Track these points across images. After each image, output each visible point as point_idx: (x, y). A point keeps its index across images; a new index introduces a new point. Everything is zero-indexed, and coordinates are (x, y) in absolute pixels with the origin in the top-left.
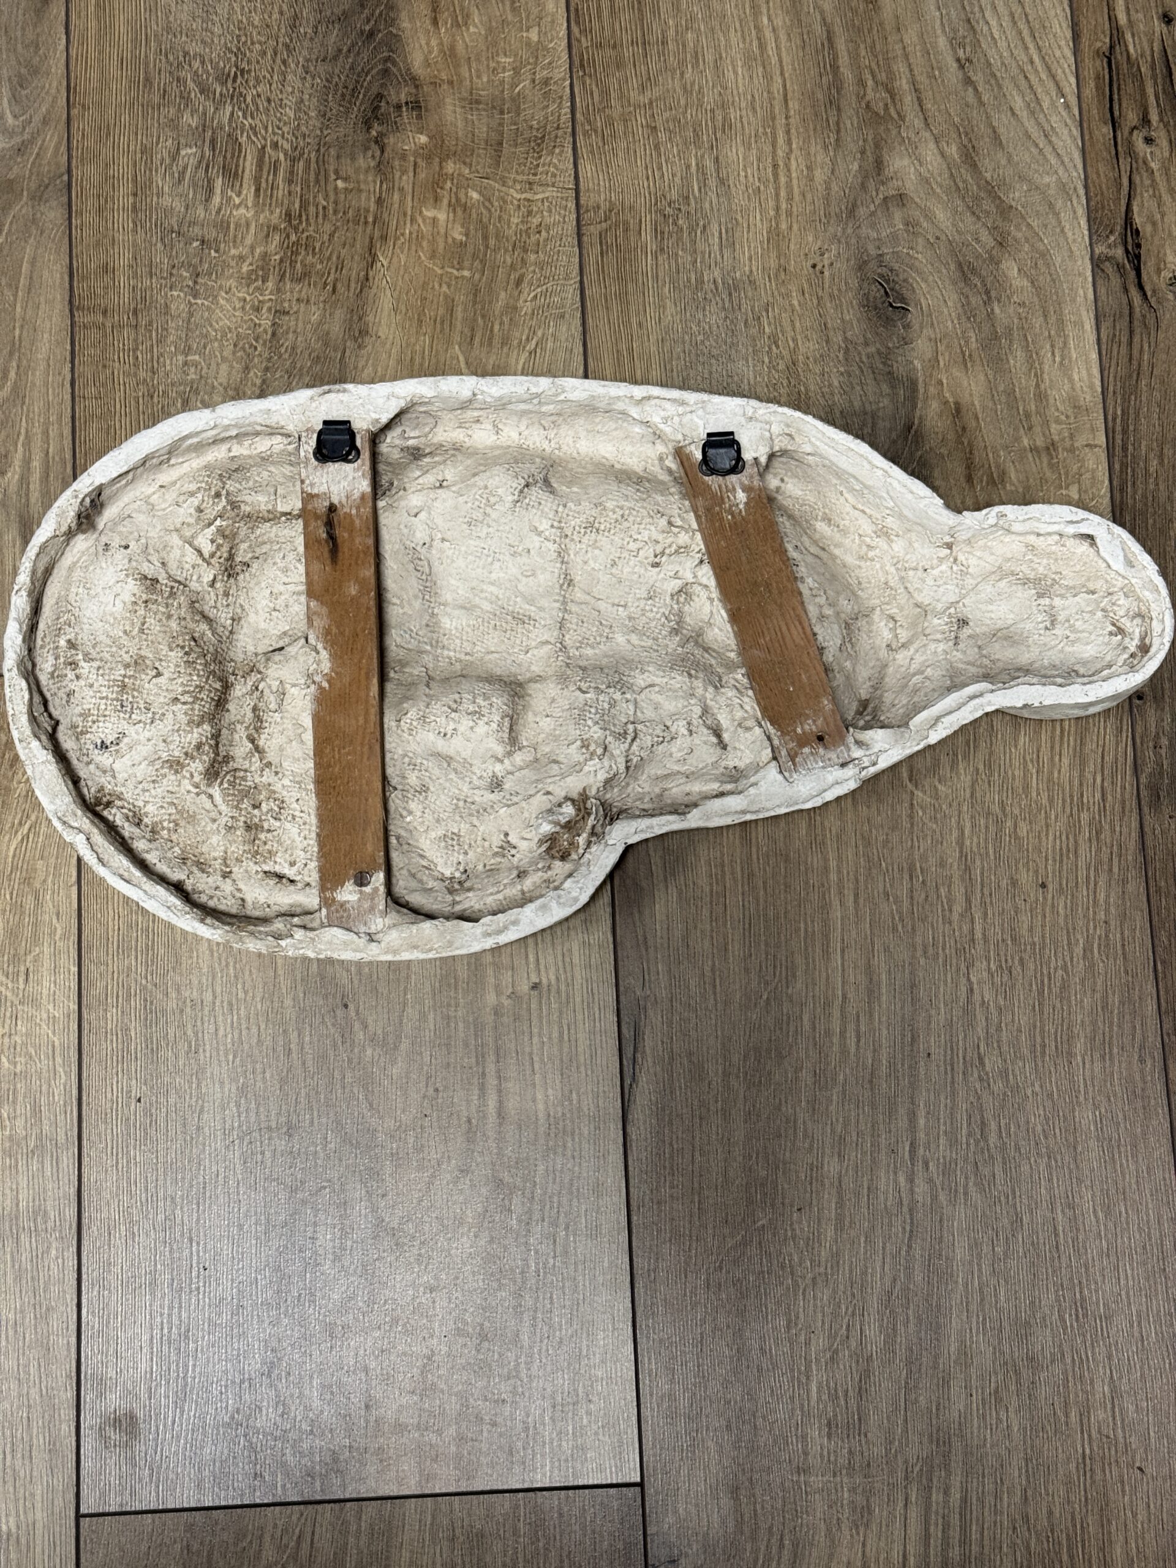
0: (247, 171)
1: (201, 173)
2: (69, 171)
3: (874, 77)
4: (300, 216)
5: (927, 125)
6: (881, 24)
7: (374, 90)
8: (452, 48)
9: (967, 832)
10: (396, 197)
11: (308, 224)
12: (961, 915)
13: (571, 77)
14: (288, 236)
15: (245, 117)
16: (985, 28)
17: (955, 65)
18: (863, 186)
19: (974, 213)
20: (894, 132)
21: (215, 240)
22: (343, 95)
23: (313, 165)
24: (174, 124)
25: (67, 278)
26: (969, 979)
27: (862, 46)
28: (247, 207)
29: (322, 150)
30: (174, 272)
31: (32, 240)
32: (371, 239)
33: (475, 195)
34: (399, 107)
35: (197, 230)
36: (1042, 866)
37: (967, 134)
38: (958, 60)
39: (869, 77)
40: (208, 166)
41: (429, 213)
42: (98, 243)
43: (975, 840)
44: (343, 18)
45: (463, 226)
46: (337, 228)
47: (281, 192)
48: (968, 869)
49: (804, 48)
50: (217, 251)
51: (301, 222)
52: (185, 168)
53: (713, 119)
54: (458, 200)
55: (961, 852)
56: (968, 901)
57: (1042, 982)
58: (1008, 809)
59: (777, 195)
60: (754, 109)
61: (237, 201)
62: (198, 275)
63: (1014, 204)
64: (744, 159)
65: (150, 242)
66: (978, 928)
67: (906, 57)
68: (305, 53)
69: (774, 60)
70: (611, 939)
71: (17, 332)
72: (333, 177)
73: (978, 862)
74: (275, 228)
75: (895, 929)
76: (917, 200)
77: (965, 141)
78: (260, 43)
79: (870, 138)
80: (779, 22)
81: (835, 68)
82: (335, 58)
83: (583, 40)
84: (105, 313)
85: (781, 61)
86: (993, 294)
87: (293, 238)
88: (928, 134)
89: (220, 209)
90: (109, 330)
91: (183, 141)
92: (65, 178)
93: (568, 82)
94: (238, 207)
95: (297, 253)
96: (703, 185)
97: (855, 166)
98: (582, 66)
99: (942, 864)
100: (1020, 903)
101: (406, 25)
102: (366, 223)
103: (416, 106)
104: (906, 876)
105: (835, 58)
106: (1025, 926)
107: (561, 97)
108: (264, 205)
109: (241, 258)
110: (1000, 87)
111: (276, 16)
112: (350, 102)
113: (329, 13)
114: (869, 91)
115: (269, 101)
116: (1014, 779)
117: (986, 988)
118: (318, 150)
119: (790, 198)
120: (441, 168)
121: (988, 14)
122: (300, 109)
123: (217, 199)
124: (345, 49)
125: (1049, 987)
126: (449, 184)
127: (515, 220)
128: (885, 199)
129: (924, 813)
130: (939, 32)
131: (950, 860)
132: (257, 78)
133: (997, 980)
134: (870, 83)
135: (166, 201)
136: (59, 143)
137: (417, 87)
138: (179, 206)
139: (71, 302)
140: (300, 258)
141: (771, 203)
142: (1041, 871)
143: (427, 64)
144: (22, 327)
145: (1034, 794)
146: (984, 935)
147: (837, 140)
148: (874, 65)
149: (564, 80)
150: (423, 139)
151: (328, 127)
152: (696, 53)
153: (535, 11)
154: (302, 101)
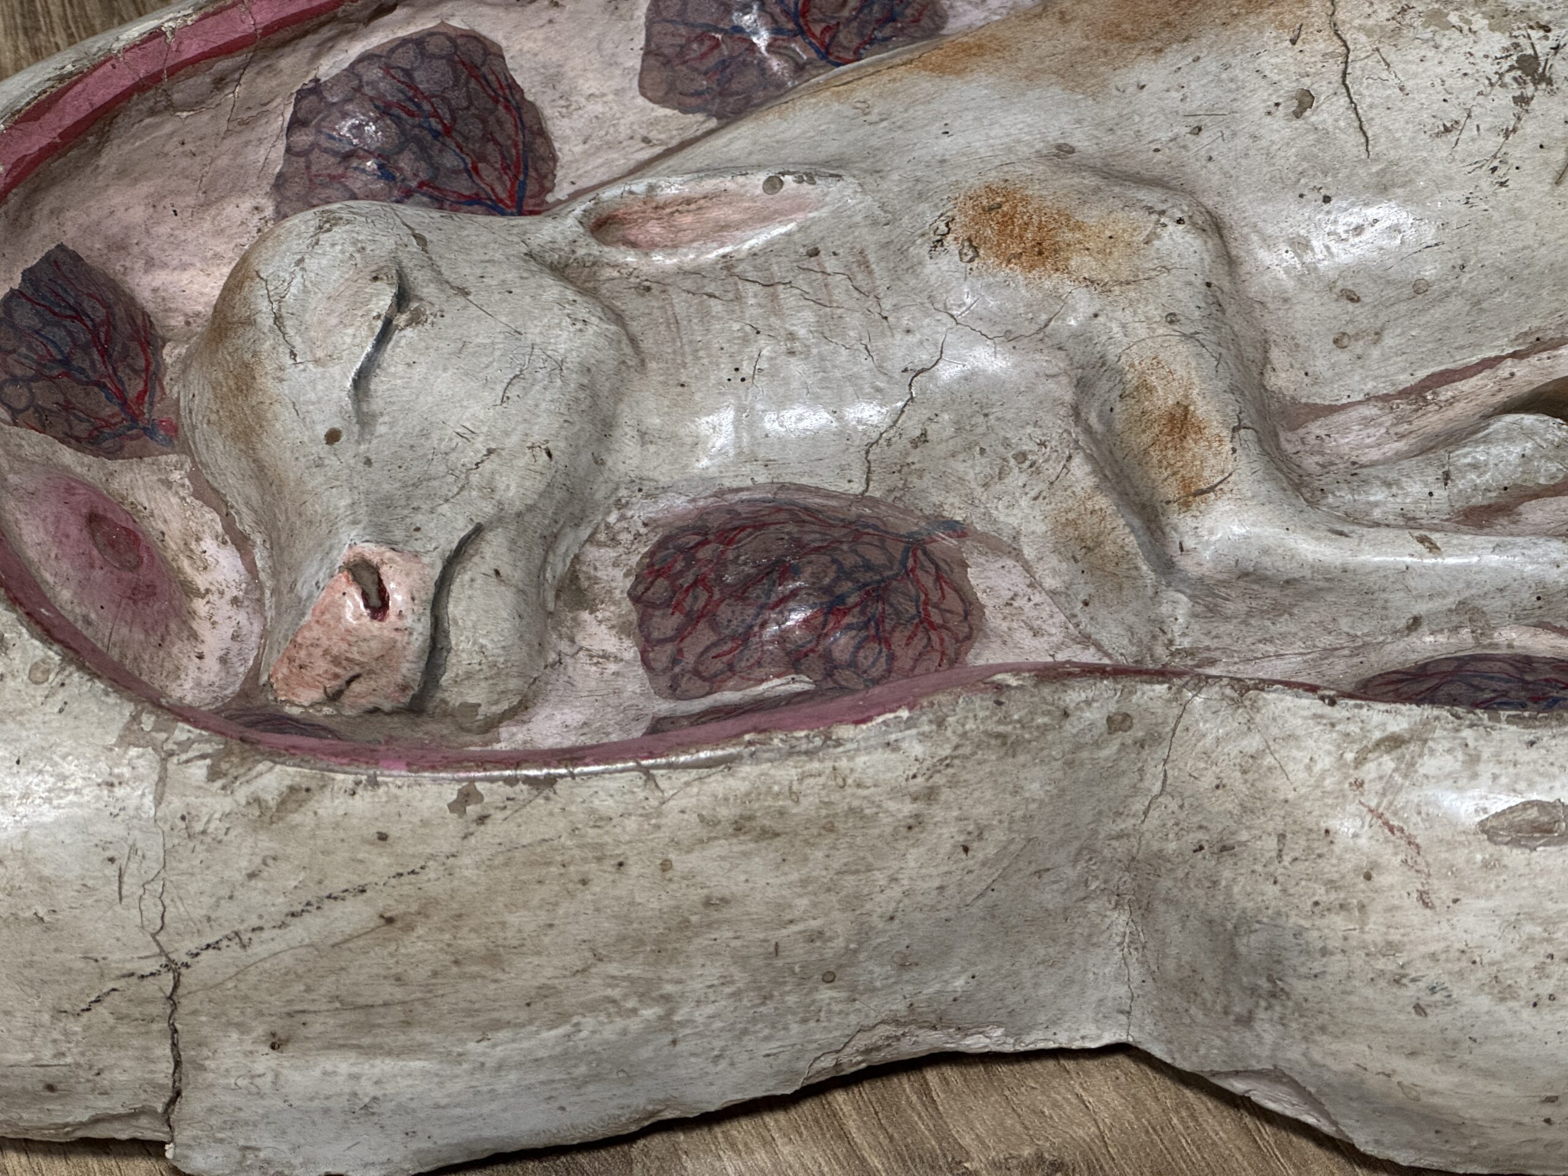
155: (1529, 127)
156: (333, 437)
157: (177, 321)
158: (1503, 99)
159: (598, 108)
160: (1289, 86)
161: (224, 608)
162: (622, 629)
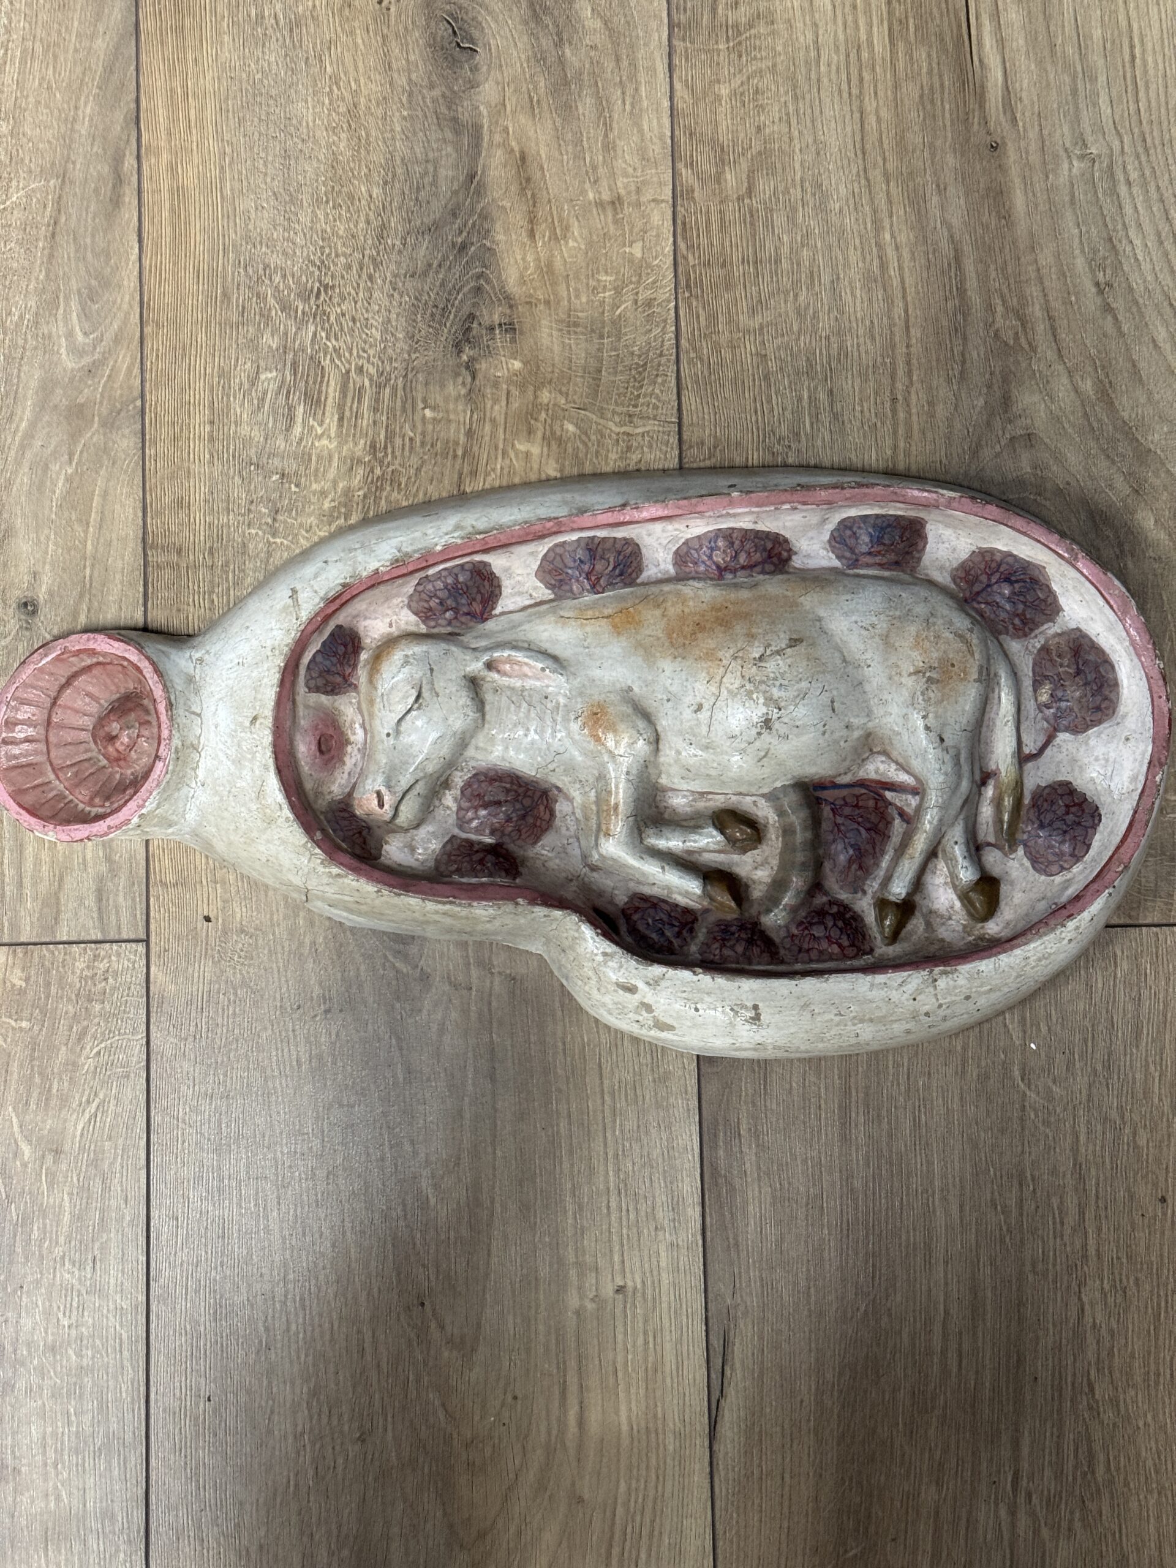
0: (330, 400)
1: (282, 400)
2: (143, 396)
3: (1004, 302)
4: (386, 448)
5: (1061, 357)
6: (1014, 242)
7: (466, 310)
8: (550, 265)
9: (1082, 1138)
10: (488, 428)
11: (394, 457)
12: (1074, 1230)
13: (676, 298)
14: (372, 471)
15: (328, 338)
16: (1128, 249)
17: (1094, 290)
18: (988, 424)
19: (1108, 457)
20: (1024, 365)
21: (296, 474)
22: (433, 315)
23: (400, 393)
24: (253, 345)
25: (140, 514)
26: (1080, 1299)
27: (993, 267)
28: (329, 437)
29: (410, 376)
30: (253, 508)
31: (103, 472)
32: (460, 474)
33: (571, 428)
34: (492, 329)
35: (276, 462)
36: (1162, 1179)
37: (1103, 368)
38: (1097, 284)
39: (999, 301)
40: (289, 392)
41: (521, 447)
42: (172, 477)
43: (1091, 1148)
44: (434, 229)
45: (557, 462)
46: (424, 462)
47: (365, 422)
48: (1082, 1179)
49: (928, 268)
50: (297, 486)
51: (386, 455)
52: (265, 394)
53: (828, 347)
54: (553, 433)
55: (1075, 1160)
56: (1082, 1213)
57: (1159, 1305)
58: (1127, 1114)
59: (895, 433)
60: (873, 338)
61: (319, 431)
62: (277, 512)
63: (1152, 447)
64: (861, 392)
65: (227, 475)
66: (1091, 1242)
67: (1040, 279)
68: (393, 267)
69: (896, 282)
70: (700, 1242)
71: (88, 571)
72: (421, 405)
73: (1093, 1172)
74: (359, 461)
75: (1002, 1241)
76: (1047, 441)
77: (1102, 377)
78: (344, 255)
79: (998, 370)
80: (902, 238)
81: (962, 291)
82: (425, 273)
83: (690, 257)
84: (179, 552)
85: (903, 282)
86: (1127, 547)
87: (378, 472)
88: (1061, 368)
89: (301, 439)
90: (183, 571)
91: (262, 364)
92: (139, 403)
93: (673, 304)
94: (319, 437)
95: (382, 489)
96: (816, 419)
97: (980, 402)
98: (688, 286)
99: (1054, 1172)
100: (1137, 1218)
101: (500, 237)
102: (455, 456)
103: (510, 328)
104: (1015, 1182)
105: (963, 281)
106: (1142, 1244)
107: (665, 321)
108: (348, 435)
109: (323, 493)
110: (1142, 315)
111: (362, 225)
112: (440, 323)
113: (418, 223)
114: (998, 316)
115: (354, 320)
116: (1134, 1083)
117: (1098, 1308)
118: (406, 376)
119: (909, 436)
120: (536, 397)
121: (1132, 234)
122: (386, 330)
123: (298, 429)
124: (435, 263)
125: (1166, 1312)
126: (543, 415)
127: (613, 456)
128: (1012, 439)
129: (1037, 1116)
130: (1077, 252)
131: (1062, 1169)
132: (341, 295)
133: (1111, 1300)
134: (1000, 309)
135: (245, 430)
136: (132, 364)
137: (511, 307)
138: (257, 435)
139: (144, 540)
140: (385, 494)
141: (889, 442)
142: (1162, 1184)
143: (522, 282)
144: (93, 565)
145: (1156, 1100)
146: (1098, 1250)
147: (962, 373)
148: (1005, 291)
149: (669, 301)
150: (517, 365)
151: (415, 351)
152: (812, 273)
153: (639, 224)
154: (389, 321)
155: (757, 744)
156: (388, 735)
157: (368, 641)
158: (754, 731)
159: (519, 578)
160: (698, 699)
161: (356, 752)
162: (455, 799)
